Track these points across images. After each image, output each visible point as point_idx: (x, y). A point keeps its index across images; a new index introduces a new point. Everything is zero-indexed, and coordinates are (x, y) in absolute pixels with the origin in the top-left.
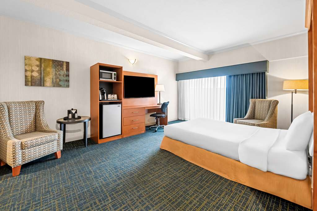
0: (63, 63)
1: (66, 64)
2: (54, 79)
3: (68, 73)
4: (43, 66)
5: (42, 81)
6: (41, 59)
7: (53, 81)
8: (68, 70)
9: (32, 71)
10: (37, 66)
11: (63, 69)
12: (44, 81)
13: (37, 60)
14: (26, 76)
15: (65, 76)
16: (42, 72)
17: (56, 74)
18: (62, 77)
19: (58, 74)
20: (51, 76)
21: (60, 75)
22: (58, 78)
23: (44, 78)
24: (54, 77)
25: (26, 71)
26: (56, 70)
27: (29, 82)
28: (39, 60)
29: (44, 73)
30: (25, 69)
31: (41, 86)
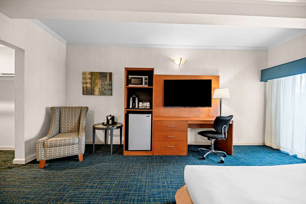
0: (107, 74)
1: (109, 74)
2: (101, 89)
3: (111, 82)
4: (93, 78)
5: (93, 91)
6: (92, 73)
7: (100, 90)
8: (111, 79)
9: (87, 83)
10: (90, 79)
11: (107, 79)
12: (94, 90)
13: (89, 74)
14: (83, 87)
15: (108, 85)
16: (93, 83)
17: (102, 84)
18: (106, 86)
19: (103, 84)
20: (98, 86)
21: (105, 85)
22: (103, 87)
23: (94, 88)
24: (101, 87)
25: (83, 83)
26: (102, 81)
27: (85, 92)
28: (91, 73)
29: (94, 84)
30: (83, 82)
31: (92, 95)
